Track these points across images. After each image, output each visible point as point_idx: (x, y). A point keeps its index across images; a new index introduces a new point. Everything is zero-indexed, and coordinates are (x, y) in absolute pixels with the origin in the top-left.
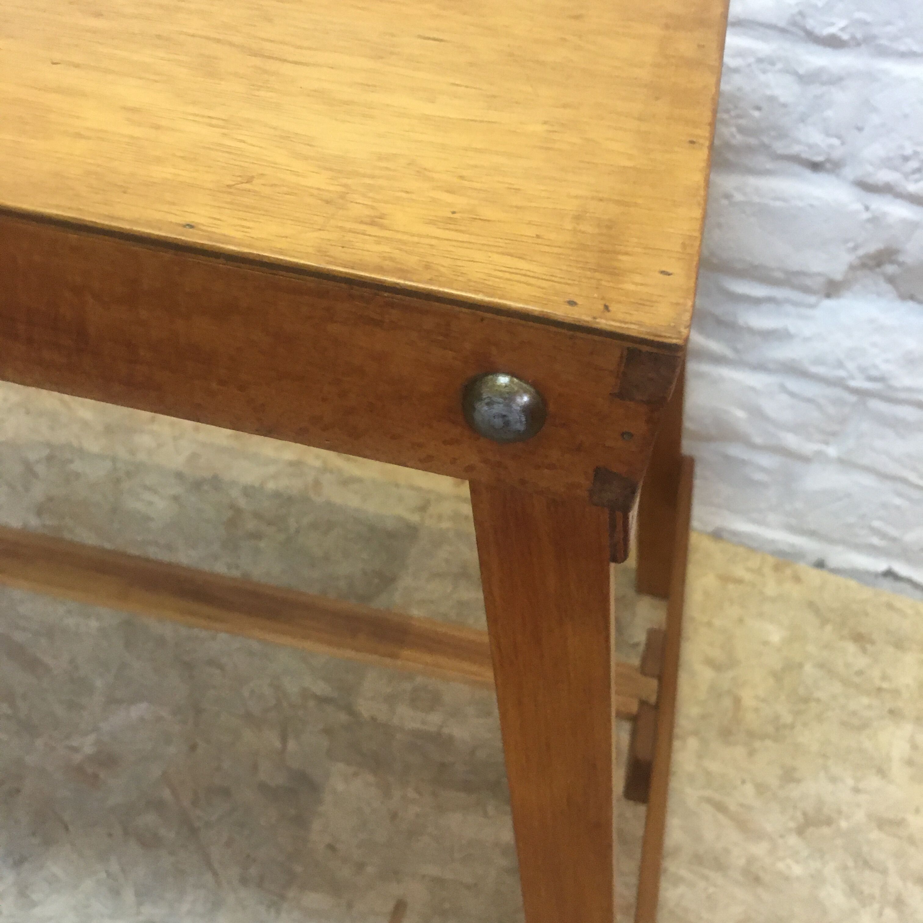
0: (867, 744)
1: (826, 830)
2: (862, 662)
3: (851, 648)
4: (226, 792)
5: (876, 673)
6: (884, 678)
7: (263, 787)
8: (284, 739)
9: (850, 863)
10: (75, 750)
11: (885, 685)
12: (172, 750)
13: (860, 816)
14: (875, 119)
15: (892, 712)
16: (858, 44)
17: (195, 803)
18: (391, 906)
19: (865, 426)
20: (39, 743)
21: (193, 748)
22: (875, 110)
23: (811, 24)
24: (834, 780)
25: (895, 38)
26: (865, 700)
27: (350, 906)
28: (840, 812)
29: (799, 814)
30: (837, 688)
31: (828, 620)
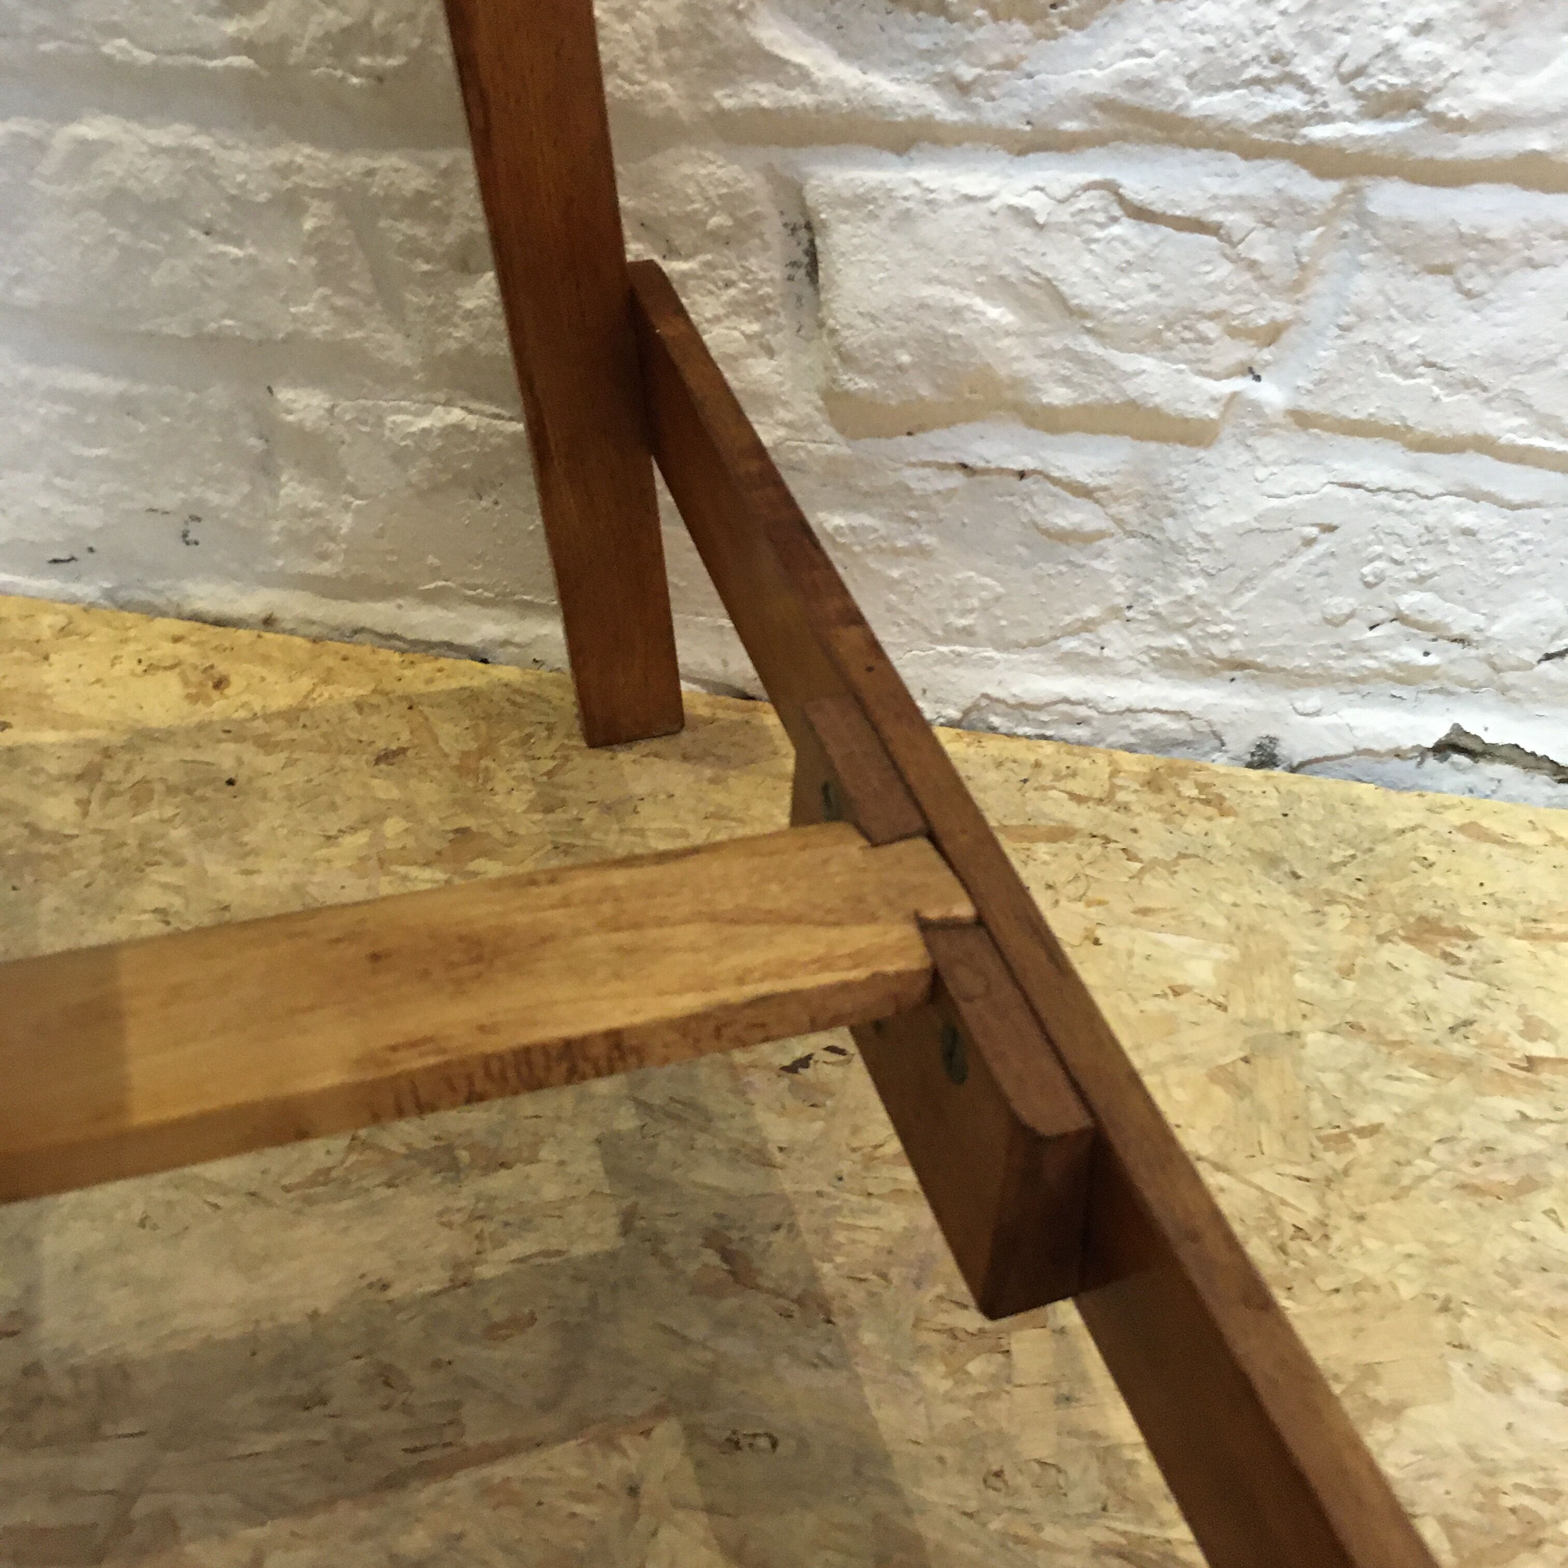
2: (1457, 993)
3: (1413, 961)
5: (1506, 1019)
24: (1499, 1380)
28: (1551, 1492)
30: (1414, 1082)
31: (1332, 900)
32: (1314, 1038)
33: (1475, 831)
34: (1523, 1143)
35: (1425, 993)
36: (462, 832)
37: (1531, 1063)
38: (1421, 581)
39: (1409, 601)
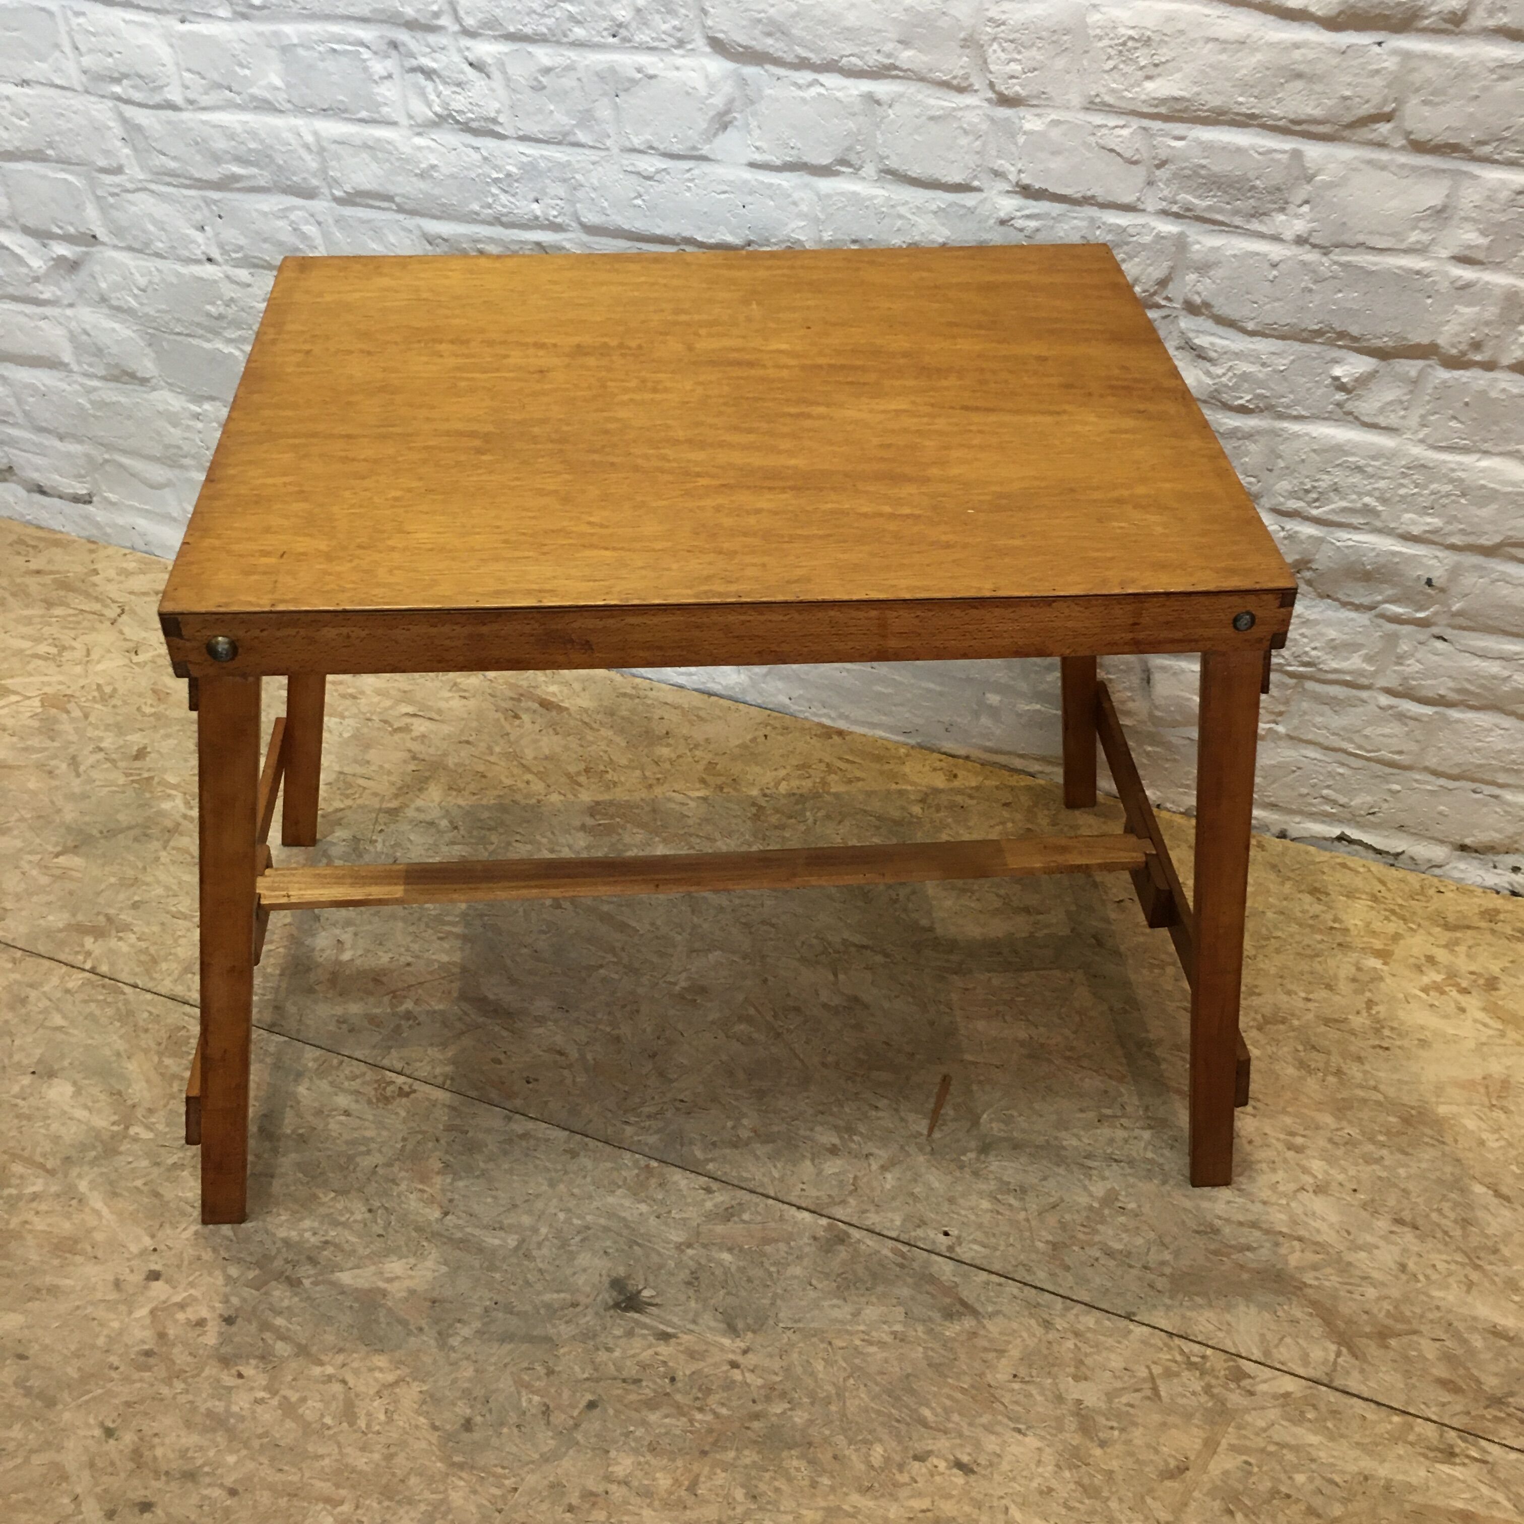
0: (1318, 968)
1: (1281, 1027)
2: (1317, 908)
3: (1307, 898)
4: (797, 1009)
5: (1329, 916)
6: (1335, 920)
7: (825, 1006)
8: (836, 975)
9: (1300, 1048)
10: (675, 984)
11: (1336, 925)
12: (749, 983)
13: (1310, 1016)
14: (1282, 464)
15: (1340, 945)
16: (1262, 411)
17: (775, 1016)
18: (938, 1079)
19: (1305, 705)
20: (645, 980)
21: (765, 981)
22: (1280, 457)
23: (1225, 397)
24: (1289, 993)
25: (1288, 407)
26: (1319, 937)
27: (908, 1078)
28: (1293, 1015)
29: (1259, 1017)
30: (1294, 928)
31: (1289, 879)
32: (1270, 914)
33: (1344, 866)
34: (1319, 946)
35: (1307, 907)
36: (1029, 830)
37: (1332, 928)
38: (1328, 787)
39: (1325, 792)
